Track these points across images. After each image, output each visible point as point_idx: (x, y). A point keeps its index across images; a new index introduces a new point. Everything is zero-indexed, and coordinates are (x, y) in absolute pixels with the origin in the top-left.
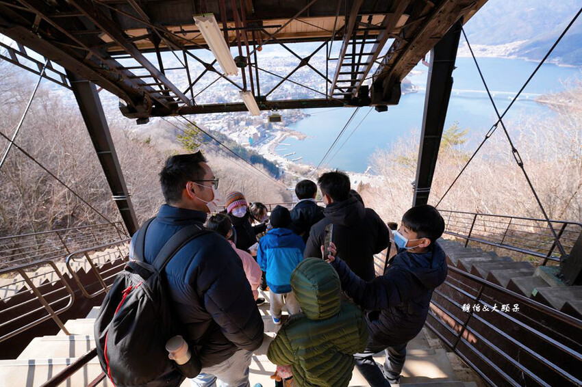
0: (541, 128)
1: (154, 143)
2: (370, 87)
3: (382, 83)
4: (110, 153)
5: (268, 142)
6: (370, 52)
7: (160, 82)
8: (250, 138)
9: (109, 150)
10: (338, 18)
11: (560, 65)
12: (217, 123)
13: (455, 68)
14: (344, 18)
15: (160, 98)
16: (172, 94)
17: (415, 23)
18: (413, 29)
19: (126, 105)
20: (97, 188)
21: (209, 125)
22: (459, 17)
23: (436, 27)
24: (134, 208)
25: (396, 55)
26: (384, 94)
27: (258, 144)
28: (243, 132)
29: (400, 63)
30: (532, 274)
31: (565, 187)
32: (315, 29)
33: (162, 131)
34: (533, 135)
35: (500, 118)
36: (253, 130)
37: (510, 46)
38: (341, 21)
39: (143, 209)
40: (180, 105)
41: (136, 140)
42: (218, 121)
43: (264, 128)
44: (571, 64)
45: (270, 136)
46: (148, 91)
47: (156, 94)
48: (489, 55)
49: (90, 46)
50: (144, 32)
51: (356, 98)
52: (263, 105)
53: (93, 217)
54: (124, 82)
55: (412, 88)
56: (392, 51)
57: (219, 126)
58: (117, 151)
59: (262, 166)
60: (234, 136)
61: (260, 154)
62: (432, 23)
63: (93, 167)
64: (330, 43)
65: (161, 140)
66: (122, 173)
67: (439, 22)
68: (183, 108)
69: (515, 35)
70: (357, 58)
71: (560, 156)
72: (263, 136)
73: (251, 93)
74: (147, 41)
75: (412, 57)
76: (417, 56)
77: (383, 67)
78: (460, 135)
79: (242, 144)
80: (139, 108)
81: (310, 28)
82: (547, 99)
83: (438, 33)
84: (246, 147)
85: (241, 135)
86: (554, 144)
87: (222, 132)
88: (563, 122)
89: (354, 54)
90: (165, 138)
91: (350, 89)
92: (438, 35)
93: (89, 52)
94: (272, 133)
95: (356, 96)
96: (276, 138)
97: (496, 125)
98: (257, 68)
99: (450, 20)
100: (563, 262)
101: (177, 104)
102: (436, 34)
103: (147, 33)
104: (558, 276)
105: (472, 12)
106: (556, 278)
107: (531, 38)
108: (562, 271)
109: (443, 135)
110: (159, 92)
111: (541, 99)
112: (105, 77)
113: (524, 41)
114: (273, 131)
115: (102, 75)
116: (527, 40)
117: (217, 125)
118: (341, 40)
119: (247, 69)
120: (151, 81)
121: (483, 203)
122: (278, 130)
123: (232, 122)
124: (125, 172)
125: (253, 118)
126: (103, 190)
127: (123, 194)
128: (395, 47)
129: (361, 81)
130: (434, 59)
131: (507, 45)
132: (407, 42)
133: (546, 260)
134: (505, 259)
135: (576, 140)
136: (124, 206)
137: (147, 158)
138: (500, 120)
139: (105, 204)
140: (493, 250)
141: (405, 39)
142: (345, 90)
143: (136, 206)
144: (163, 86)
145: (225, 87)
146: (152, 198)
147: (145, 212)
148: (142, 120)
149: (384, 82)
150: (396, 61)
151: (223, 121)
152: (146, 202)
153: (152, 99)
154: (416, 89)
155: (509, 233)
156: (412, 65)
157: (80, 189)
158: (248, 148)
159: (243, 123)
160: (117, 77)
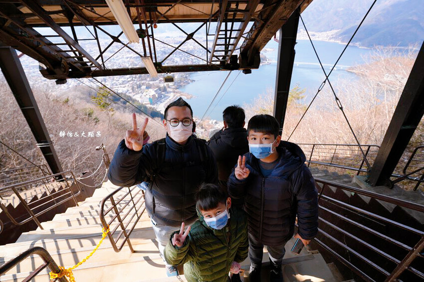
0: (351, 87)
1: (73, 103)
2: (238, 56)
3: (247, 53)
4: (34, 109)
5: (164, 101)
6: (238, 29)
7: (74, 49)
8: (150, 98)
9: (32, 106)
10: (214, 4)
11: (360, 47)
12: (124, 87)
13: (296, 43)
14: (218, 5)
15: (75, 63)
16: (85, 60)
17: (269, 9)
18: (267, 13)
19: (45, 68)
20: (22, 139)
21: (117, 88)
22: (298, 5)
23: (283, 12)
24: (57, 154)
25: (256, 32)
26: (248, 61)
27: (156, 103)
28: (144, 94)
29: (259, 38)
30: (351, 182)
31: (367, 126)
32: (197, 13)
33: (78, 94)
34: (347, 92)
35: (327, 77)
36: (152, 92)
37: (330, 33)
38: (216, 7)
39: (64, 155)
40: (93, 69)
41: (56, 101)
42: (124, 86)
43: (160, 90)
44: (366, 47)
45: (165, 96)
46: (65, 57)
47: (72, 59)
48: (317, 39)
49: (8, 14)
50: (59, 8)
51: (229, 64)
52: (160, 69)
53: (20, 163)
54: (42, 49)
55: (267, 60)
56: (254, 29)
57: (125, 89)
58: (39, 109)
59: (160, 119)
60: (137, 97)
61: (158, 110)
62: (280, 9)
63: (18, 122)
64: (208, 23)
65: (77, 101)
66: (45, 126)
67: (285, 8)
68: (95, 71)
69: (332, 26)
70: (229, 33)
71: (363, 106)
72: (160, 97)
73: (150, 58)
74: (61, 16)
75: (267, 33)
76: (271, 33)
77: (248, 41)
78: (301, 93)
79: (144, 103)
80: (57, 70)
81: (193, 12)
82: (353, 69)
83: (284, 16)
84: (147, 106)
85: (143, 96)
86: (359, 98)
87: (127, 94)
88: (364, 83)
89: (226, 30)
90: (81, 99)
91: (224, 57)
92: (285, 18)
93: (7, 20)
94: (166, 95)
95: (229, 62)
96: (170, 98)
97: (325, 82)
98: (153, 39)
99: (292, 7)
100: (369, 172)
101: (90, 68)
102: (283, 18)
103: (61, 9)
104: (366, 181)
105: (306, 5)
106: (365, 183)
107: (342, 28)
108: (369, 178)
109: (289, 93)
110: (74, 57)
111: (350, 69)
112: (24, 43)
113: (338, 30)
114: (168, 93)
115: (22, 41)
116: (340, 30)
117: (124, 89)
118: (216, 21)
119: (146, 39)
120: (66, 48)
121: (317, 139)
122: (171, 92)
123: (135, 86)
124: (48, 125)
125: (151, 83)
126: (28, 140)
127: (46, 142)
128: (256, 26)
129: (232, 51)
130: (282, 37)
131: (328, 32)
132: (263, 22)
133: (359, 171)
134: (334, 174)
135: (372, 95)
136: (48, 152)
137: (67, 115)
138: (327, 78)
139: (30, 153)
140: (325, 169)
141: (262, 20)
142: (221, 58)
143: (59, 152)
144: (77, 53)
145: (129, 59)
146: (72, 146)
147: (67, 157)
148: (61, 81)
149: (248, 53)
150: (257, 36)
151: (128, 85)
152: (67, 149)
153: (69, 64)
154: (270, 62)
155: (335, 158)
156: (267, 40)
157: (6, 141)
158: (149, 106)
159: (144, 87)
160: (35, 43)
